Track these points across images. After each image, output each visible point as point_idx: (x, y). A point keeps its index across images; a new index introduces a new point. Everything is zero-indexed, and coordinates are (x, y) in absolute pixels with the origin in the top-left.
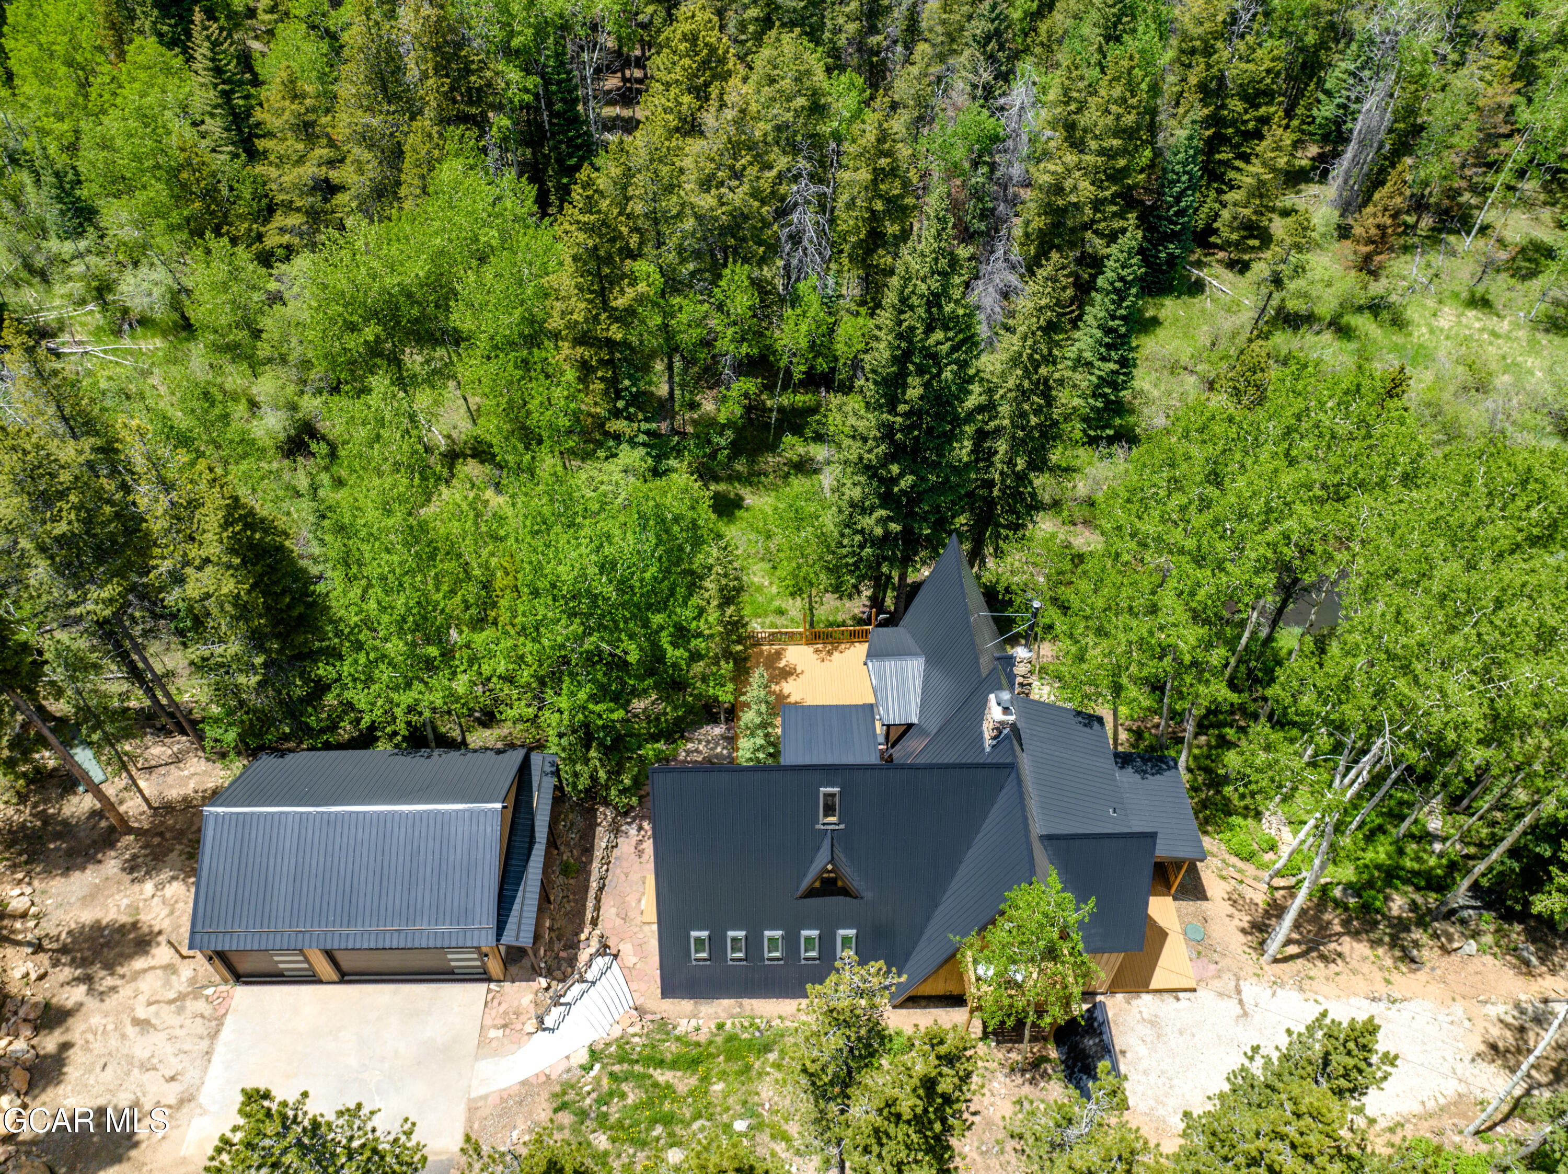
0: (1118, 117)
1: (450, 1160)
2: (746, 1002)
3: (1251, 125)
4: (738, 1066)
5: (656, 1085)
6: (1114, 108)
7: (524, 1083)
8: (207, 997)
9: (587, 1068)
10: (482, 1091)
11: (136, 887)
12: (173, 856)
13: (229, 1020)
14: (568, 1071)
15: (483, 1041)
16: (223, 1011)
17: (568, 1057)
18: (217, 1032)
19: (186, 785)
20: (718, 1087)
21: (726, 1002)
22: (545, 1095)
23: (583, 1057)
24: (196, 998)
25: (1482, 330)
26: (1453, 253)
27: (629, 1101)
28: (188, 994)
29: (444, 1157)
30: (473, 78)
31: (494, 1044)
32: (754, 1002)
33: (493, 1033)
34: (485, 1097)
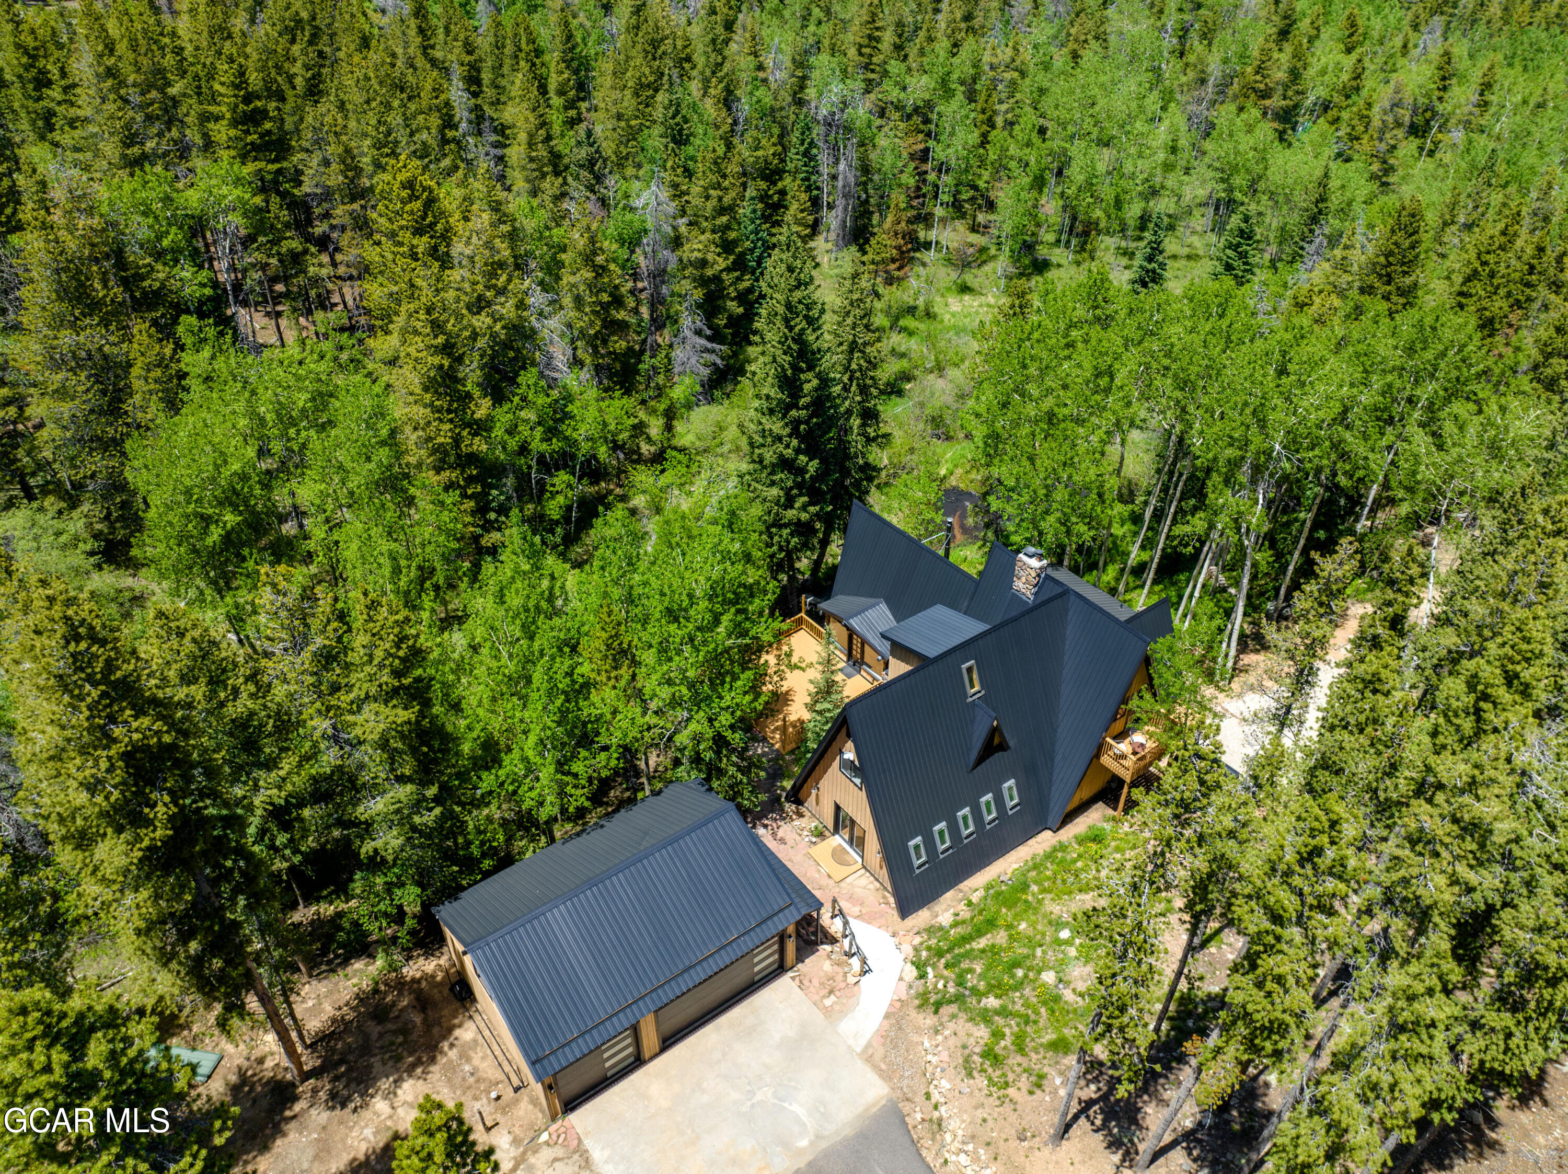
0: (720, 199)
1: (890, 1100)
2: (961, 886)
3: (776, 198)
4: (1020, 907)
5: (983, 951)
6: (712, 192)
7: (887, 1016)
8: (547, 1143)
9: (922, 976)
10: (863, 1043)
11: (366, 1114)
12: (377, 1066)
13: (588, 1143)
14: (910, 987)
15: (827, 1012)
16: (576, 1142)
17: (901, 979)
18: (587, 1160)
19: (323, 1011)
20: (1023, 926)
21: (949, 895)
22: (913, 1013)
23: (911, 972)
24: (535, 1152)
25: (981, 306)
26: (924, 265)
27: (979, 970)
28: (524, 1153)
29: (884, 1102)
30: (146, 284)
31: (837, 1008)
32: (966, 883)
33: (828, 1002)
34: (869, 1045)
